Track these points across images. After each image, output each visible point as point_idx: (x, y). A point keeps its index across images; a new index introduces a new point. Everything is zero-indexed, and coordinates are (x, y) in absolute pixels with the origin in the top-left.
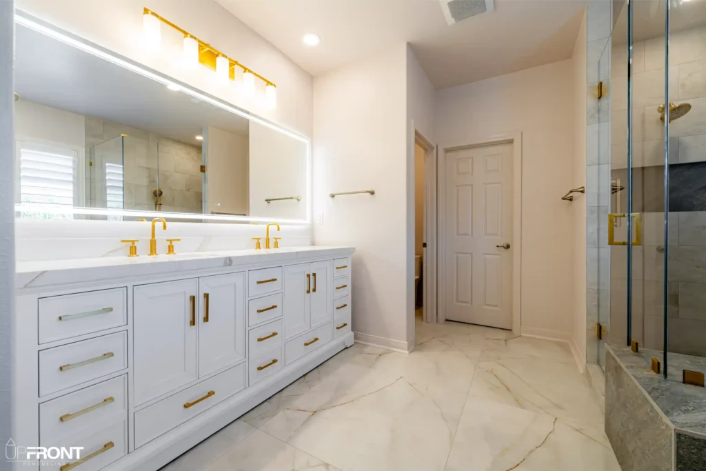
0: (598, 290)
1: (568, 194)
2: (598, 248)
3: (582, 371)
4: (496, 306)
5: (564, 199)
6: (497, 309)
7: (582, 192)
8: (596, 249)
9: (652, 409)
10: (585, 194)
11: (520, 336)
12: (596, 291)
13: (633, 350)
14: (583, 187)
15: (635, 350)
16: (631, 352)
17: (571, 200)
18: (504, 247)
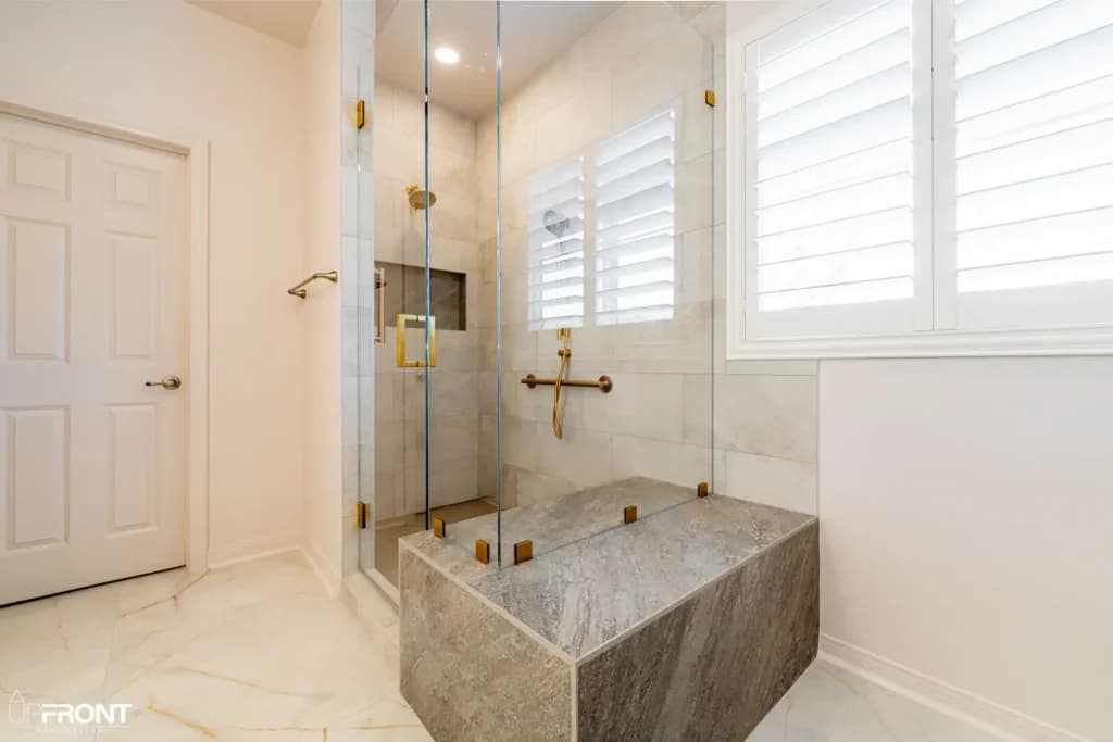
0: (359, 446)
1: (299, 286)
2: (358, 376)
3: (333, 591)
4: (145, 525)
5: (291, 292)
6: (147, 530)
7: (334, 280)
8: (355, 379)
9: (521, 636)
10: (338, 285)
11: (209, 571)
12: (356, 448)
13: (438, 536)
14: (334, 272)
15: (441, 534)
16: (436, 538)
17: (303, 296)
18: (165, 386)
